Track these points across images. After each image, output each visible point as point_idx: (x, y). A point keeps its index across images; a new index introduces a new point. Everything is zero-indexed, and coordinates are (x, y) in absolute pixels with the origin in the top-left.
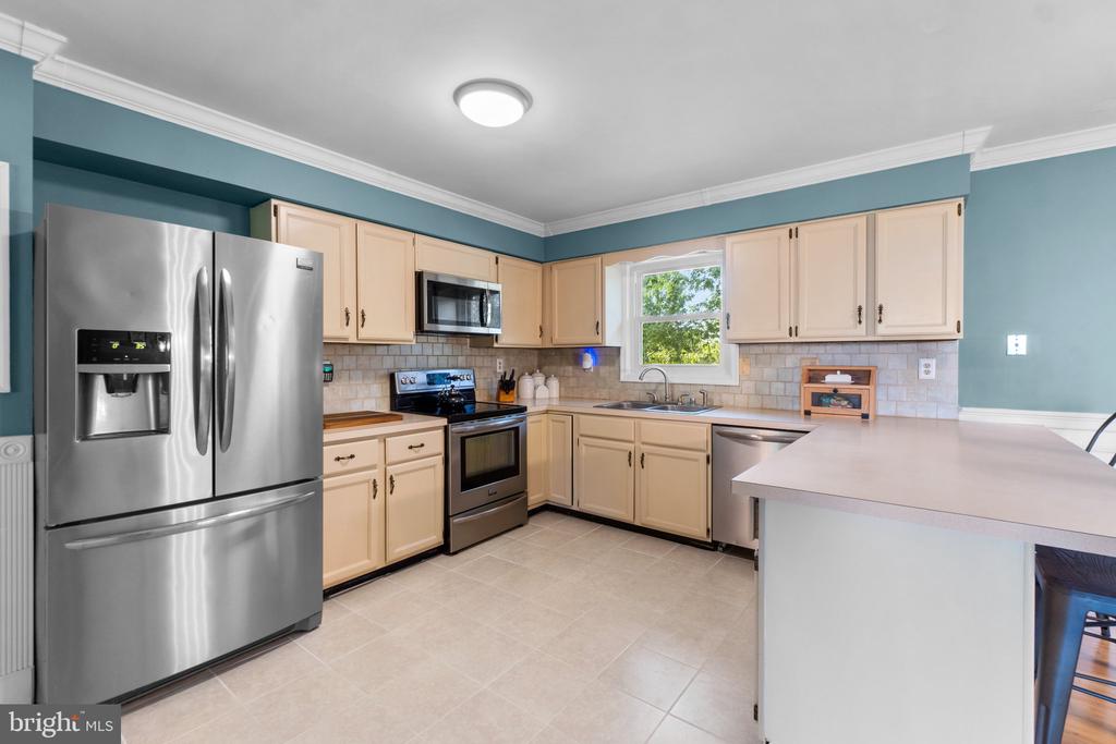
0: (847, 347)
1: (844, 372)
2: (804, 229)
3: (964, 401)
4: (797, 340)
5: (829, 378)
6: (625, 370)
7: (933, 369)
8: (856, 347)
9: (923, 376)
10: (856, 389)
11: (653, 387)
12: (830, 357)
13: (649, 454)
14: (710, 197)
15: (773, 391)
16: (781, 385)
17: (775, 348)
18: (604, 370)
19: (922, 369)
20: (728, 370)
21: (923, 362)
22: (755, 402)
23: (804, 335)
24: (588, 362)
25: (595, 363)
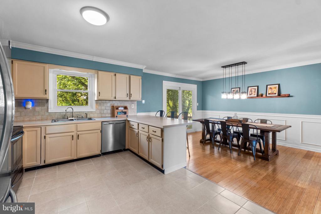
0: (120, 101)
1: (122, 107)
2: (117, 75)
3: (138, 112)
4: (115, 100)
5: (119, 108)
6: (51, 108)
7: (133, 106)
8: (121, 102)
9: (132, 107)
10: (125, 110)
11: (64, 114)
12: (117, 104)
13: (80, 134)
14: (95, 59)
15: (104, 112)
16: (106, 111)
17: (105, 101)
18: (38, 109)
19: (132, 106)
20: (92, 107)
21: (132, 105)
22: (100, 115)
23: (117, 99)
24: (30, 105)
25: (33, 105)
